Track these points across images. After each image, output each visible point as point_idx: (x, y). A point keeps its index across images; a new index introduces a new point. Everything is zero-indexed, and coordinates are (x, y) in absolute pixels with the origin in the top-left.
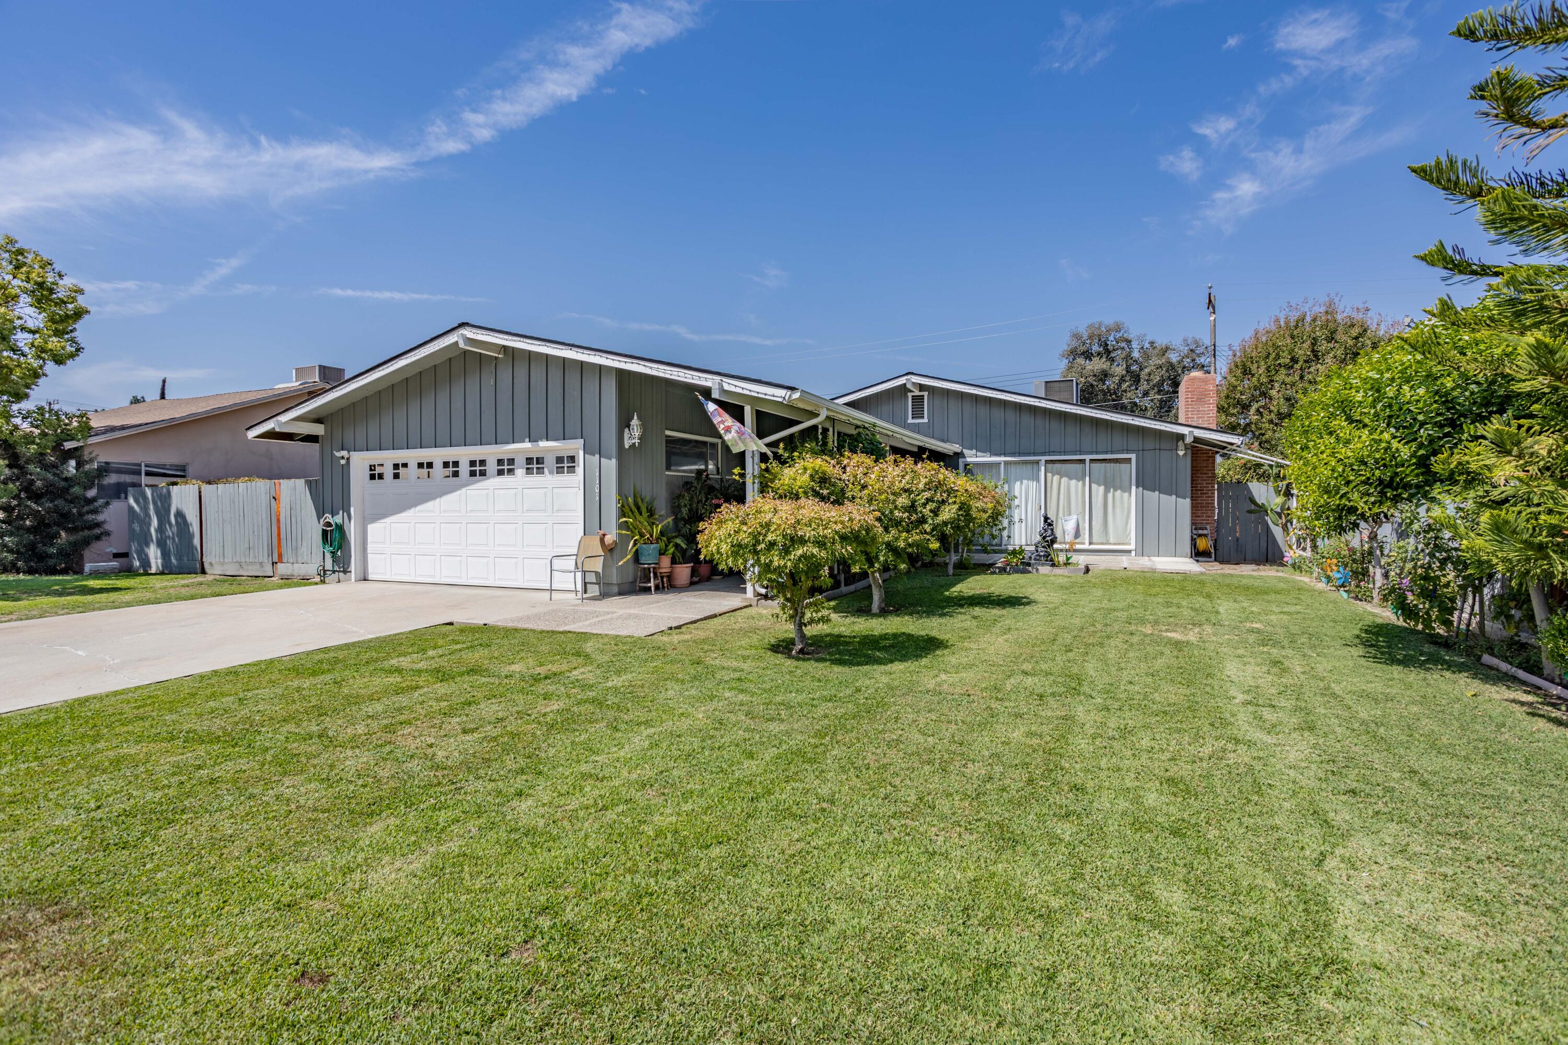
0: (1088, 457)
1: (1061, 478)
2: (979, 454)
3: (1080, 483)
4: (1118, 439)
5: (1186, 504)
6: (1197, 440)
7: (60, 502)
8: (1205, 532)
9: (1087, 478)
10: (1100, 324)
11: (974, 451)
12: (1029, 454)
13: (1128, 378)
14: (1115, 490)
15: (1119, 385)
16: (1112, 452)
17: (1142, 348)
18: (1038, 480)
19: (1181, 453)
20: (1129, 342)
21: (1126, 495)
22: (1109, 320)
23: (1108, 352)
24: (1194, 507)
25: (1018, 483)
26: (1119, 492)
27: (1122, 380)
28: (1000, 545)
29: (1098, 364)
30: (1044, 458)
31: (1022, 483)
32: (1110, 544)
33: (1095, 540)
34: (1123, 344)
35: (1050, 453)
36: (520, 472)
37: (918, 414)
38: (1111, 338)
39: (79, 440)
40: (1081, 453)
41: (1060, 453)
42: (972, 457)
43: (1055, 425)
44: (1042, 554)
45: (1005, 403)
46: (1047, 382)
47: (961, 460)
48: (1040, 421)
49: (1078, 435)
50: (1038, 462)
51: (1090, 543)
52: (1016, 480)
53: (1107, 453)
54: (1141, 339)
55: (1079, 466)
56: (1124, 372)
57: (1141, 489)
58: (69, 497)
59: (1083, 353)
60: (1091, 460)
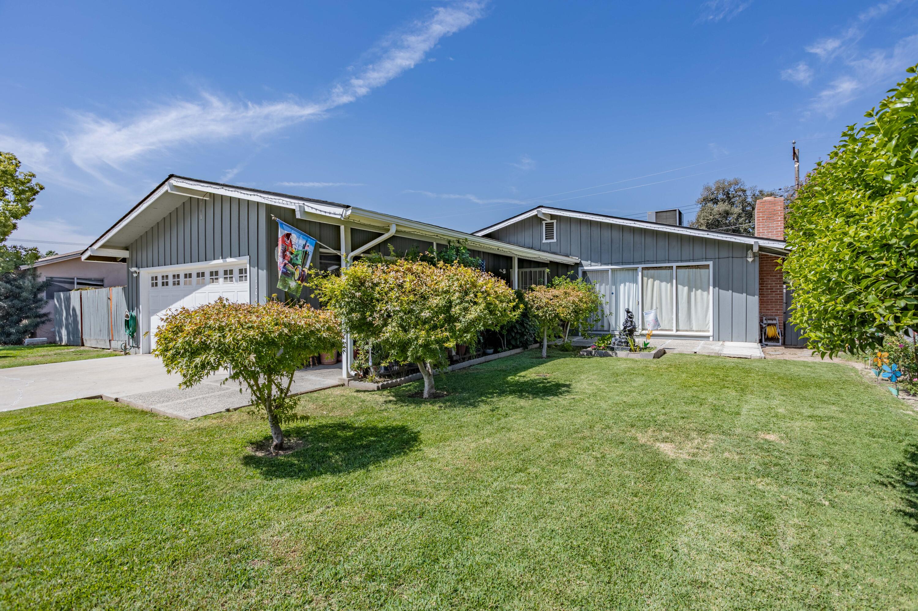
0: (674, 265)
1: (654, 281)
2: (593, 264)
3: (669, 285)
4: (699, 250)
5: (754, 300)
6: (761, 248)
7: (16, 302)
8: (774, 322)
9: (674, 281)
10: (724, 181)
11: (589, 262)
12: (629, 263)
13: (743, 215)
14: (697, 290)
15: (737, 219)
16: (693, 260)
17: (754, 195)
18: (637, 283)
19: (750, 260)
20: (744, 191)
21: (705, 293)
22: (730, 178)
23: (729, 198)
24: (762, 302)
25: (622, 285)
26: (699, 292)
27: (739, 216)
28: (609, 331)
29: (722, 207)
30: (641, 266)
31: (625, 285)
32: (693, 331)
33: (681, 328)
34: (740, 193)
35: (645, 262)
36: (221, 280)
37: (549, 236)
38: (732, 189)
39: (28, 265)
40: (669, 261)
41: (653, 262)
42: (588, 266)
43: (649, 240)
44: (623, 340)
45: (611, 225)
46: (657, 212)
47: (580, 269)
48: (637, 238)
49: (667, 248)
50: (636, 269)
51: (677, 330)
52: (621, 283)
53: (689, 261)
54: (753, 189)
55: (668, 272)
56: (741, 211)
57: (717, 288)
58: (22, 299)
59: (712, 200)
60: (678, 267)
